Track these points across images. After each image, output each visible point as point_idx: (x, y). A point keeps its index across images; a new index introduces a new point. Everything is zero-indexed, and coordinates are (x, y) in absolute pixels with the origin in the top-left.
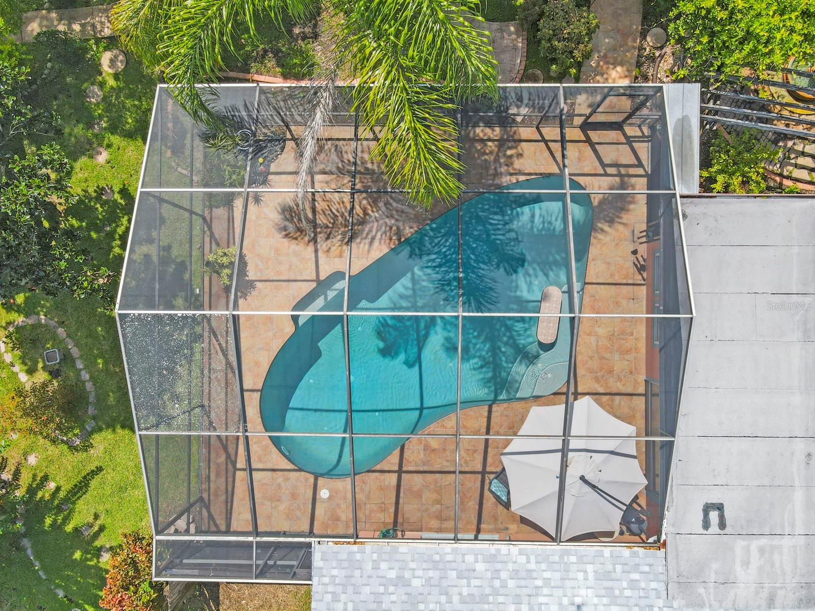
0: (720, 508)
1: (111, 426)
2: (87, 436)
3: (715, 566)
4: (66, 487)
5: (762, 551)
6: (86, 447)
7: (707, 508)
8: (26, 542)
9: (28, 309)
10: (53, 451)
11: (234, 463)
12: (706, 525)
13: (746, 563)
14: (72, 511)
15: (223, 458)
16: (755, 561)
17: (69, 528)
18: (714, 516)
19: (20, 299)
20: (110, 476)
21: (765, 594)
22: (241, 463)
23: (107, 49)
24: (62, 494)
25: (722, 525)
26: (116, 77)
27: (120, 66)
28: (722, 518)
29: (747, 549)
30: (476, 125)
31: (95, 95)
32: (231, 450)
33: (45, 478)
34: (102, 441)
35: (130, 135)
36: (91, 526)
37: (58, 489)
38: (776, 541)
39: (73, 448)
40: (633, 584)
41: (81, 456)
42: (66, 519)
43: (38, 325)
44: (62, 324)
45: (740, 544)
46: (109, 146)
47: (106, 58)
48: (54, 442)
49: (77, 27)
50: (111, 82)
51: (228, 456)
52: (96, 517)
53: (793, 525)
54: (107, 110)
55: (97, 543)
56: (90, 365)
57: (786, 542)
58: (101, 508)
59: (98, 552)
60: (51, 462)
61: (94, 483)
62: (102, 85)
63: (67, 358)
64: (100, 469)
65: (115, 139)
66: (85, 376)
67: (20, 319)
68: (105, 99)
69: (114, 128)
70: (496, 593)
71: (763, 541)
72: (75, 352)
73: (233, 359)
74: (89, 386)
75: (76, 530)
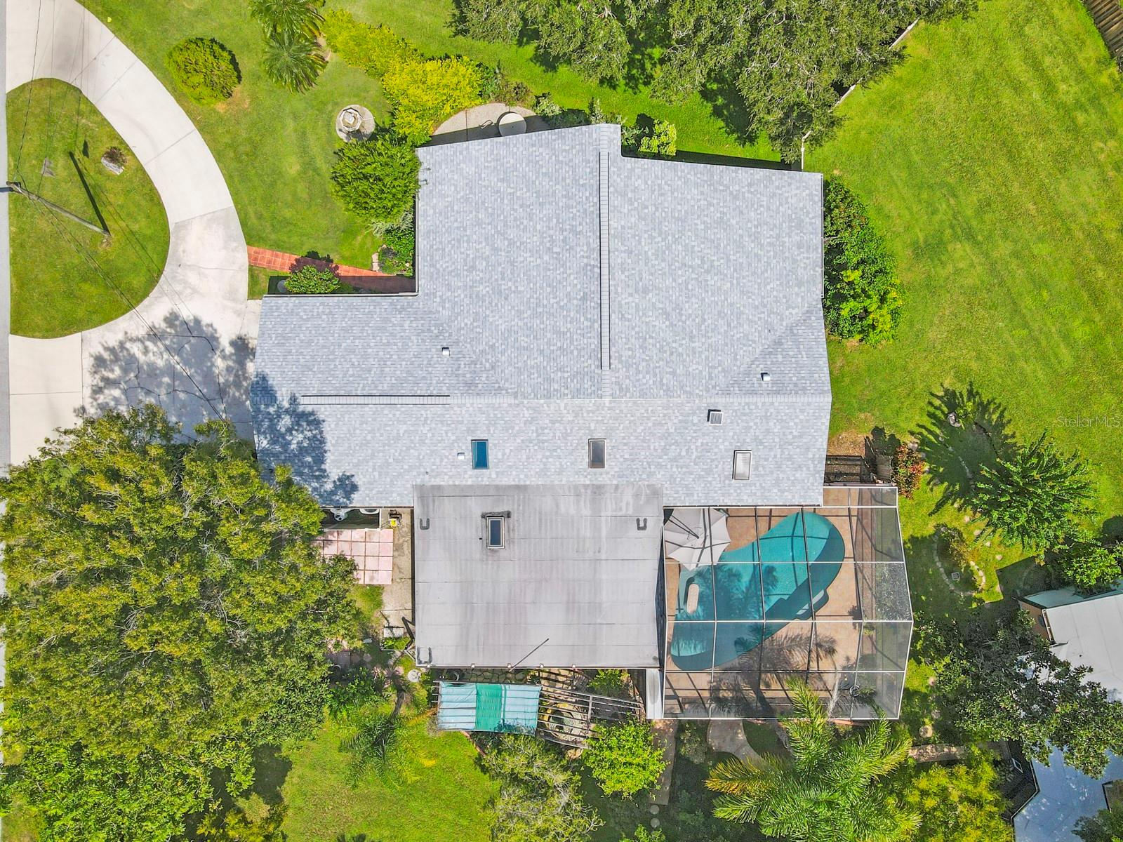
0: (639, 528)
1: (924, 539)
2: (937, 532)
3: (641, 503)
4: (948, 505)
5: (621, 509)
6: (937, 527)
7: (644, 528)
8: (969, 475)
9: (969, 600)
10: (956, 524)
11: (858, 519)
12: (645, 520)
13: (628, 504)
14: (945, 493)
15: (864, 521)
16: (623, 505)
17: (946, 484)
18: (642, 525)
19: (974, 605)
20: (924, 511)
21: (619, 491)
22: (854, 520)
23: (930, 738)
24: (950, 501)
25: (638, 521)
26: (924, 723)
27: (922, 729)
28: (638, 524)
29: (627, 510)
30: (732, 698)
31: (935, 714)
32: (860, 526)
33: (959, 509)
34: (929, 530)
35: (916, 692)
36: (935, 485)
37: (952, 504)
38: (614, 514)
39: (944, 526)
40: (677, 492)
41: (941, 522)
42: (947, 488)
43: (964, 591)
44: (952, 592)
45: (630, 512)
46: (927, 687)
47: (930, 733)
48: (955, 529)
49: (946, 750)
50: (927, 720)
51: (861, 523)
52: (932, 490)
53: (607, 520)
54: (929, 706)
55: (931, 476)
56: (936, 570)
57: (609, 514)
58: (929, 494)
59: (930, 472)
60: (956, 519)
61: (934, 507)
62: (932, 719)
63: (949, 573)
64: (930, 515)
65: (924, 690)
66: (939, 564)
67: (974, 594)
68: (930, 712)
69: (924, 697)
70: (739, 488)
71: (620, 514)
72: (944, 577)
73: (860, 575)
74: (937, 559)
75: (942, 483)
